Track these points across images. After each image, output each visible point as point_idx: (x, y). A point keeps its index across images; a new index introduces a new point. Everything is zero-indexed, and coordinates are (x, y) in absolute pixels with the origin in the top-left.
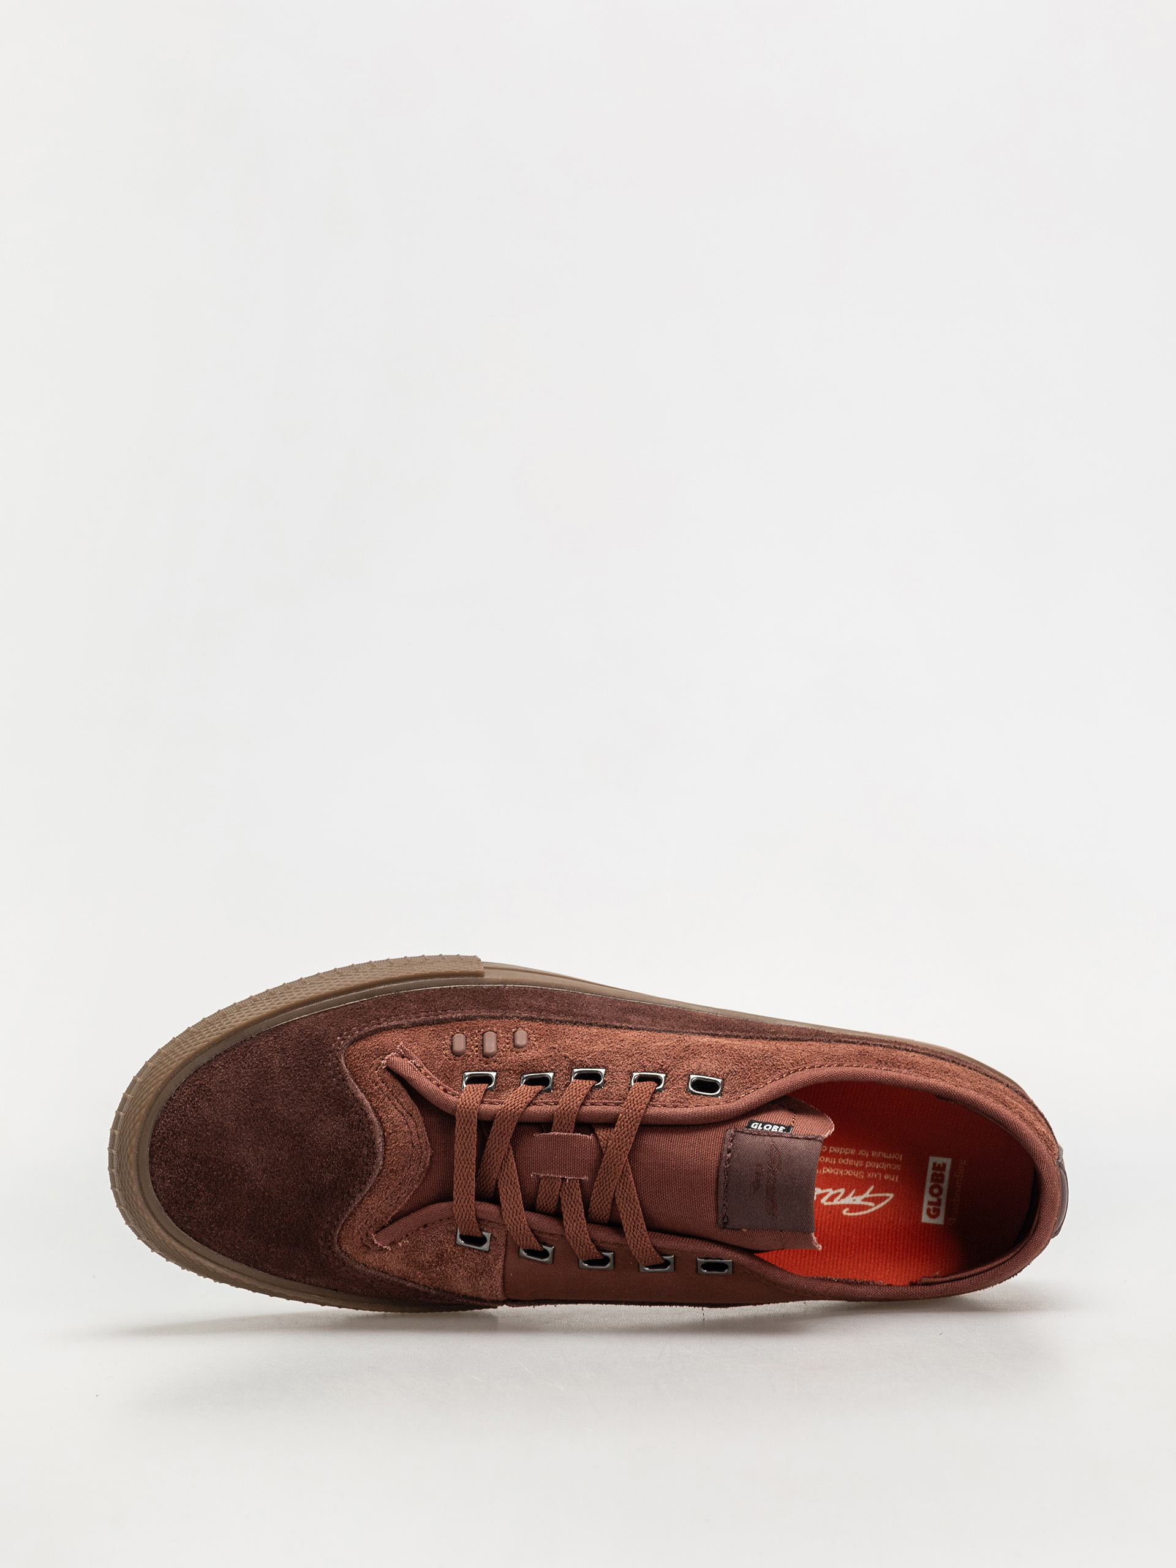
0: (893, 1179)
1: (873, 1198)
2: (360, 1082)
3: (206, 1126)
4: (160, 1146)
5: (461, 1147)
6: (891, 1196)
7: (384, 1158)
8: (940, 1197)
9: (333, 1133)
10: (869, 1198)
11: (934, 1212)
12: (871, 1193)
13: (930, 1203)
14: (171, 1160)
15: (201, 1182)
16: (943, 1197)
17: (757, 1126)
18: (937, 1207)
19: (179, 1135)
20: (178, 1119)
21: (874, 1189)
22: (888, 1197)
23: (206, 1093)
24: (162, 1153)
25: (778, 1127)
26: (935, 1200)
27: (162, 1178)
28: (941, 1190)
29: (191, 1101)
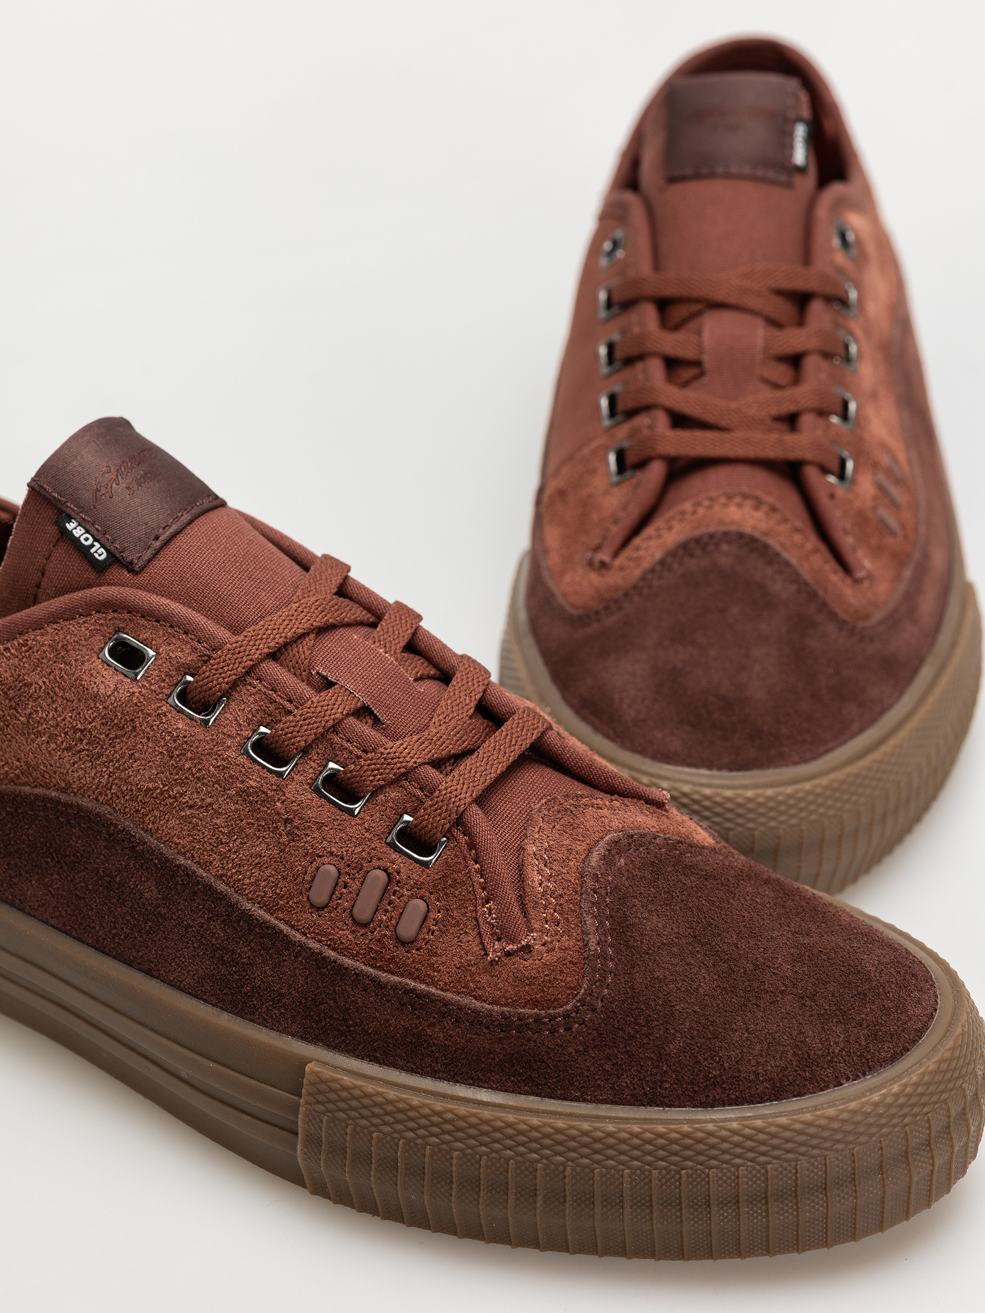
2: (579, 941)
4: (903, 1033)
7: (602, 837)
9: (652, 911)
14: (897, 1011)
17: (99, 552)
20: (860, 1045)
23: (802, 1054)
24: (904, 1025)
25: (74, 531)
29: (828, 1055)
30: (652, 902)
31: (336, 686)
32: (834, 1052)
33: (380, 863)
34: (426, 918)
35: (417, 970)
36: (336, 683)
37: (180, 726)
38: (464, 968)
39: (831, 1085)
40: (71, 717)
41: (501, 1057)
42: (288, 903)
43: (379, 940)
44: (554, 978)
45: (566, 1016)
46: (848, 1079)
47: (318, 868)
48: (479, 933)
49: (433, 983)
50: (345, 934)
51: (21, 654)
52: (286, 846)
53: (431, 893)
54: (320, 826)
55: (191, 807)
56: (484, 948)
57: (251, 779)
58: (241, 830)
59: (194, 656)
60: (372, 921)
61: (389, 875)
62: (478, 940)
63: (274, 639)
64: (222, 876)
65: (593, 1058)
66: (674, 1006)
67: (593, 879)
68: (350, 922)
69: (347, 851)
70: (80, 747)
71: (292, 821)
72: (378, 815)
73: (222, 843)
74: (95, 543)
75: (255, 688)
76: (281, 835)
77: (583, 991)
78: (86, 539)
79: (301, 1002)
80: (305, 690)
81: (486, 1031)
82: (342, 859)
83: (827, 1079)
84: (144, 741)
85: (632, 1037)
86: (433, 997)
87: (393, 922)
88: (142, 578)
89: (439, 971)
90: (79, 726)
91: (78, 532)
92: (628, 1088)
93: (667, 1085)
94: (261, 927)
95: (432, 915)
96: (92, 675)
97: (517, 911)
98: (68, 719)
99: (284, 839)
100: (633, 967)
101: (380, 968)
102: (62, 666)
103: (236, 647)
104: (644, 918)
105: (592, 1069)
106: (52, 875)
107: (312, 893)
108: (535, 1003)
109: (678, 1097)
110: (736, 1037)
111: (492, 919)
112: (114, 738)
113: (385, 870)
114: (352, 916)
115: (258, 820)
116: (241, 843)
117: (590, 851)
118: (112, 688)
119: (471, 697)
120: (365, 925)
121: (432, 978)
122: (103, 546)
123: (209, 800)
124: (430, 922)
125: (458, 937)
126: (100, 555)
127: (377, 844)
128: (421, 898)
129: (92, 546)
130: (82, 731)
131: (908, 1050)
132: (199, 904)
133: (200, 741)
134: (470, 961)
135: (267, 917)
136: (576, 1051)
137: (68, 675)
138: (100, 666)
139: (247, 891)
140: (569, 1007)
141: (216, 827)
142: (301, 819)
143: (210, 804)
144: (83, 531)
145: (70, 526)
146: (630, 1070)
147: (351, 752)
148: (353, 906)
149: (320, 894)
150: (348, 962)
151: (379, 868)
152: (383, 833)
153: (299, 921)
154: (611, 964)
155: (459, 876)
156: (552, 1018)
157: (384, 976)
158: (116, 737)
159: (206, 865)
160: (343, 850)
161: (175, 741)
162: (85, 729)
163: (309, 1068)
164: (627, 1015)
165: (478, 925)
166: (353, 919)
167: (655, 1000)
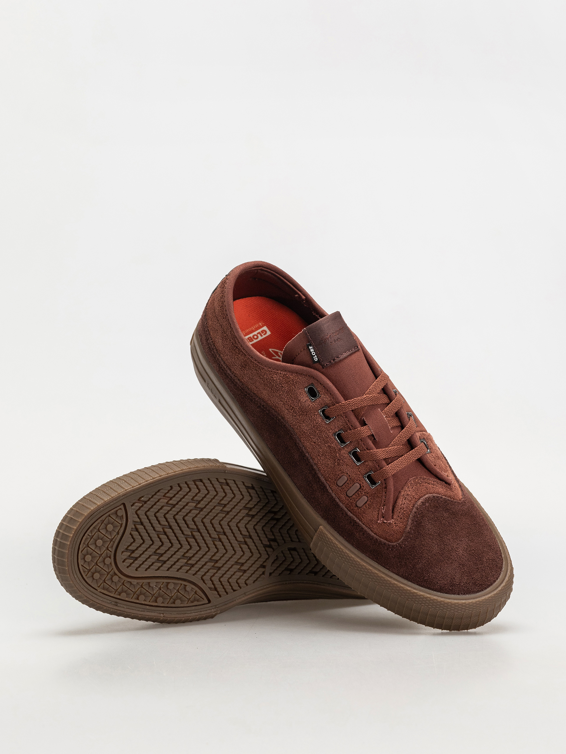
0: (264, 353)
1: (277, 355)
2: (405, 526)
3: (464, 572)
4: (484, 584)
5: (402, 465)
6: (270, 350)
7: (425, 495)
8: (257, 334)
9: (430, 522)
10: (278, 356)
11: (263, 332)
12: (275, 357)
13: (261, 336)
14: (485, 577)
15: (483, 561)
16: (256, 333)
17: (316, 358)
18: (261, 333)
19: (475, 580)
20: (470, 585)
21: (273, 357)
22: (272, 350)
23: (452, 582)
24: (485, 582)
25: (311, 349)
26: (259, 335)
27: (493, 577)
28: (253, 336)
29: (459, 585)
30: (431, 520)
31: (367, 426)
32: (461, 585)
33: (360, 482)
34: (366, 502)
35: (358, 515)
36: (367, 425)
37: (319, 420)
38: (371, 521)
39: (456, 594)
40: (291, 402)
41: (372, 549)
42: (331, 480)
43: (351, 503)
44: (394, 535)
45: (393, 546)
46: (462, 594)
47: (342, 476)
48: (379, 513)
49: (361, 521)
50: (343, 497)
51: (284, 377)
52: (336, 466)
53: (370, 496)
54: (347, 465)
55: (314, 443)
56: (378, 518)
57: (333, 444)
58: (326, 455)
59: (330, 402)
60: (351, 497)
61: (360, 486)
62: (377, 515)
63: (354, 406)
64: (316, 464)
65: (396, 560)
66: (423, 554)
67: (416, 508)
68: (345, 494)
69: (352, 475)
70: (290, 411)
71: (340, 460)
72: (364, 468)
73: (319, 456)
74: (316, 356)
75: (344, 418)
76: (336, 462)
77: (400, 541)
78: (313, 353)
79: (325, 508)
80: (357, 424)
81: (370, 540)
82: (350, 476)
83: (456, 592)
84: (308, 419)
85: (408, 559)
86: (360, 525)
87: (357, 500)
88: (324, 370)
89: (364, 518)
90: (292, 406)
91: (312, 350)
92: (402, 572)
93: (412, 576)
94: (322, 483)
95: (368, 502)
96: (301, 394)
97: (391, 512)
98: (290, 402)
99: (336, 464)
100: (417, 539)
101: (349, 510)
102: (294, 387)
103: (342, 405)
104: (426, 524)
105: (394, 563)
106: (273, 435)
107: (338, 482)
108: (386, 539)
109: (414, 580)
110: (436, 570)
111: (383, 511)
112: (300, 414)
113: (360, 485)
114: (346, 493)
115: (331, 455)
116: (324, 459)
117: (419, 499)
118: (305, 401)
119: (406, 438)
120: (349, 497)
121: (362, 519)
122: (317, 357)
123: (320, 444)
124: (367, 504)
125: (373, 512)
126: (316, 359)
127: (361, 476)
128: (367, 496)
129: (315, 356)
130: (293, 407)
131: (483, 590)
132: (308, 468)
133: (323, 427)
134: (373, 519)
135: (325, 482)
136: (392, 556)
137: (294, 390)
138: (304, 392)
139: (321, 472)
140: (395, 544)
141: (319, 452)
142: (342, 461)
143: (320, 445)
144: (313, 351)
145: (310, 348)
146: (404, 568)
147: (363, 448)
148: (348, 491)
149: (340, 483)
150: (341, 504)
151: (359, 483)
152: (363, 474)
153: (332, 487)
154: (411, 536)
155: (379, 495)
156: (389, 545)
157: (349, 513)
158: (301, 414)
159: (313, 459)
160: (351, 474)
161: (316, 424)
162: (294, 408)
163: (320, 527)
164: (409, 552)
165: (379, 511)
166: (346, 494)
167: (419, 551)
